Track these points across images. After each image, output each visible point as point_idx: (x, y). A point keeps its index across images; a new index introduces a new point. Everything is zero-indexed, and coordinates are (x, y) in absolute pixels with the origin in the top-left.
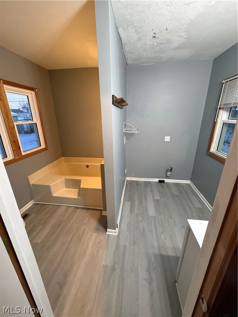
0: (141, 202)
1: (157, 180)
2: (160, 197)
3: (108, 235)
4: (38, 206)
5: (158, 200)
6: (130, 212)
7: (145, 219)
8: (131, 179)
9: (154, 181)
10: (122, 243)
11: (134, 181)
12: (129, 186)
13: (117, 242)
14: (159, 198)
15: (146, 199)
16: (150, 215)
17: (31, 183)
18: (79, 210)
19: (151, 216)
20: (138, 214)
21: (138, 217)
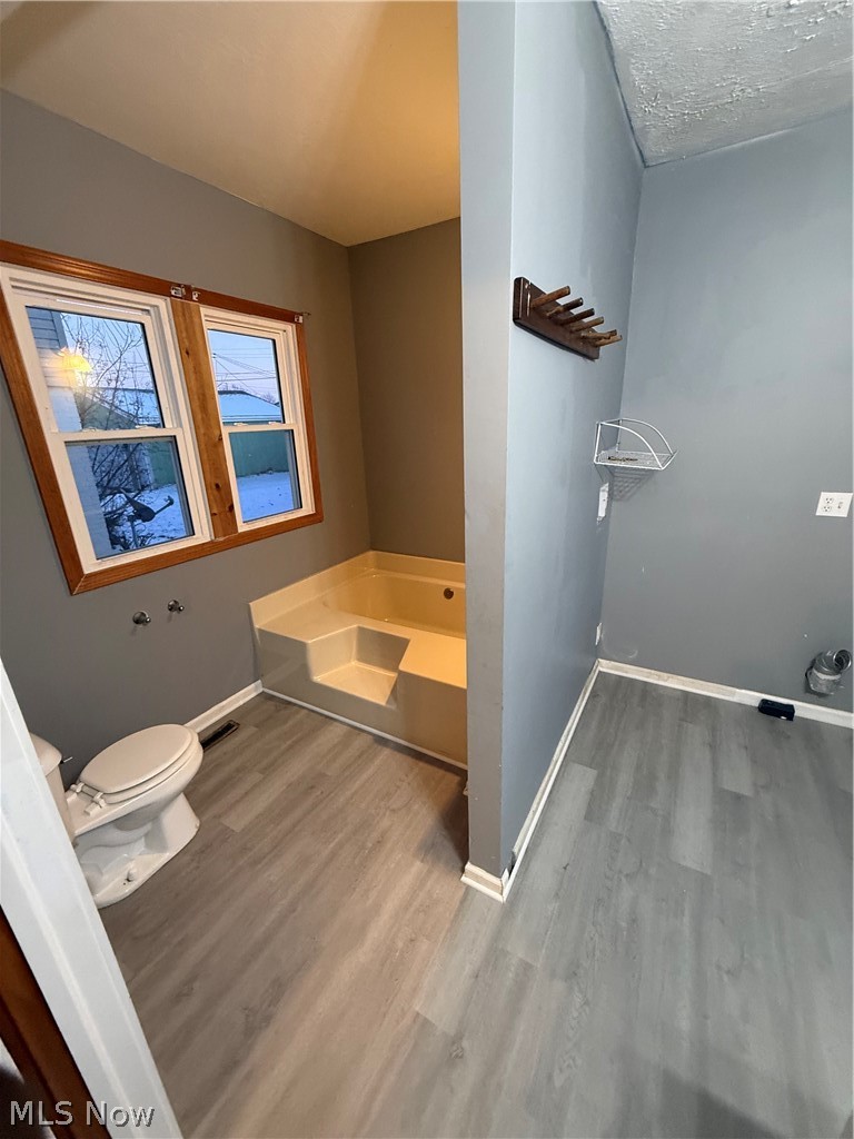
0: (645, 785)
1: (752, 698)
2: (755, 784)
3: (468, 888)
4: (270, 705)
5: (738, 797)
6: (585, 818)
7: (653, 871)
8: (617, 669)
9: (735, 699)
10: (518, 950)
11: (632, 681)
12: (603, 699)
13: (498, 936)
14: (746, 790)
15: (674, 774)
16: (683, 863)
17: (257, 626)
18: (387, 752)
19: (686, 869)
20: (620, 835)
21: (617, 851)
